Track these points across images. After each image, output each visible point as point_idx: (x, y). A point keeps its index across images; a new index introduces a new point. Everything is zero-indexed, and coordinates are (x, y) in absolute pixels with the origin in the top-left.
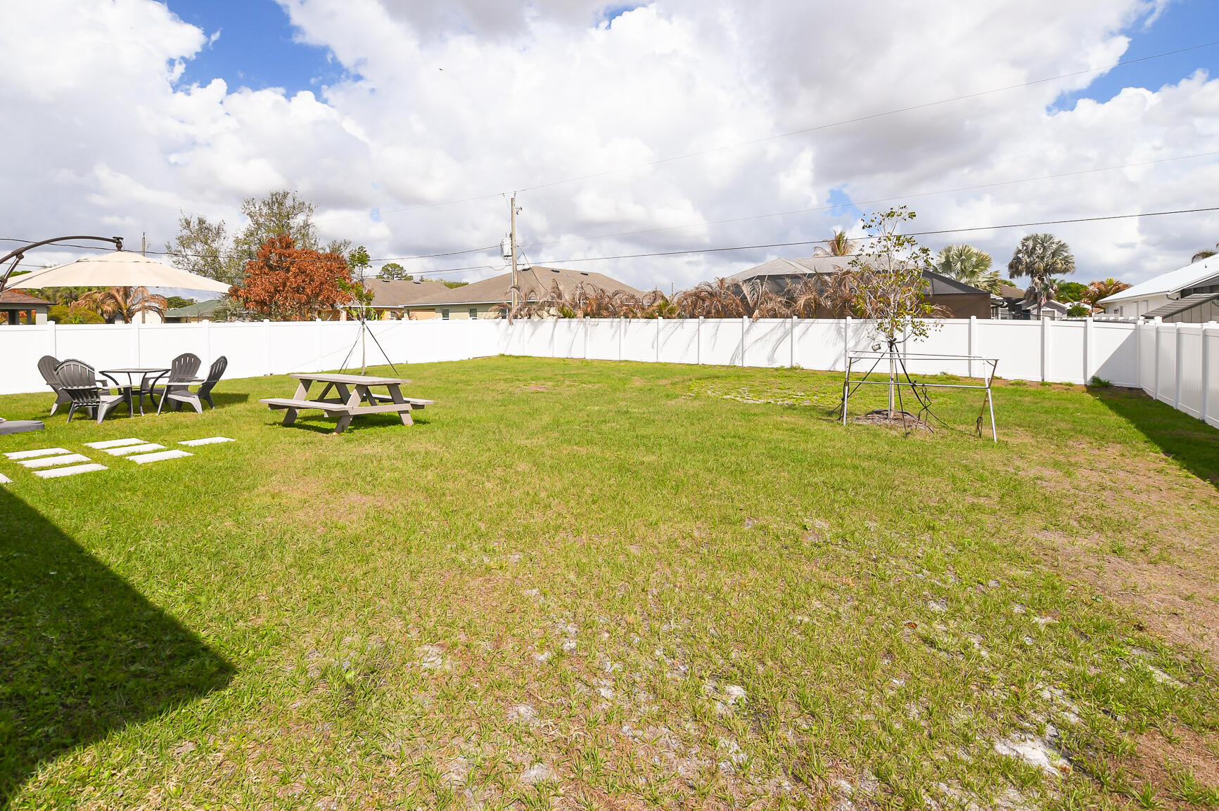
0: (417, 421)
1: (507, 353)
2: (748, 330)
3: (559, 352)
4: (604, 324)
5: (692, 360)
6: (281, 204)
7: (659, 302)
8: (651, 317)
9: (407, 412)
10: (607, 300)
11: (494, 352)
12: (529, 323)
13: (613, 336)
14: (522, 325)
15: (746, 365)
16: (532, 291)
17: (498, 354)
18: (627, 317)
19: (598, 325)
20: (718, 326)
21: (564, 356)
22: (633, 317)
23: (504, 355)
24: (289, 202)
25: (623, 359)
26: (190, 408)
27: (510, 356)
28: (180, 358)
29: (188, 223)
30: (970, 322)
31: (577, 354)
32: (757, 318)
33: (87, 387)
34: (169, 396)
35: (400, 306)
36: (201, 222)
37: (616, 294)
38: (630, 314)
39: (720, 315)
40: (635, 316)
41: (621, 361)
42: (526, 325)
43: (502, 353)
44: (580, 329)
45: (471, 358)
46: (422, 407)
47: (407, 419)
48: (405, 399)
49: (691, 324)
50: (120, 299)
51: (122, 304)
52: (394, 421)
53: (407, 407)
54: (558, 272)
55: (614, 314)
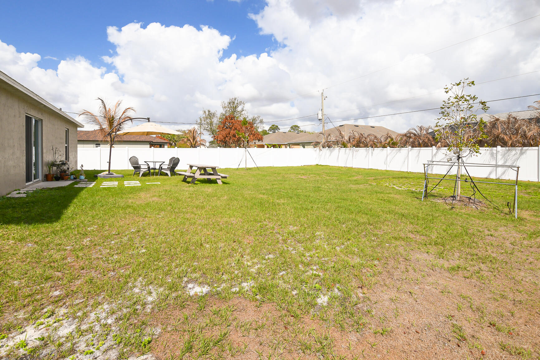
0: (224, 183)
1: (319, 164)
2: (435, 155)
3: (341, 163)
4: (362, 151)
5: (405, 170)
6: (234, 103)
7: (389, 139)
8: (384, 147)
9: (219, 179)
10: (364, 139)
11: (314, 163)
12: (329, 150)
13: (366, 157)
14: (326, 151)
15: (434, 173)
16: (329, 135)
17: (315, 164)
18: (372, 147)
19: (358, 151)
20: (420, 151)
21: (343, 166)
22: (375, 147)
23: (317, 165)
24: (236, 102)
25: (370, 168)
26: (167, 174)
27: (321, 165)
28: (172, 158)
29: (205, 112)
30: (539, 148)
31: (349, 165)
32: (439, 147)
33: (137, 166)
34: (162, 170)
35: (286, 143)
36: (209, 111)
37: (369, 135)
38: (374, 145)
39: (420, 146)
40: (376, 147)
41: (368, 169)
42: (327, 151)
43: (317, 164)
44: (350, 153)
45: (303, 165)
46: (226, 177)
47: (219, 182)
48: (219, 174)
49: (404, 150)
50: (191, 141)
51: (192, 143)
52: (214, 182)
53: (219, 177)
54: (358, 126)
55: (366, 146)
